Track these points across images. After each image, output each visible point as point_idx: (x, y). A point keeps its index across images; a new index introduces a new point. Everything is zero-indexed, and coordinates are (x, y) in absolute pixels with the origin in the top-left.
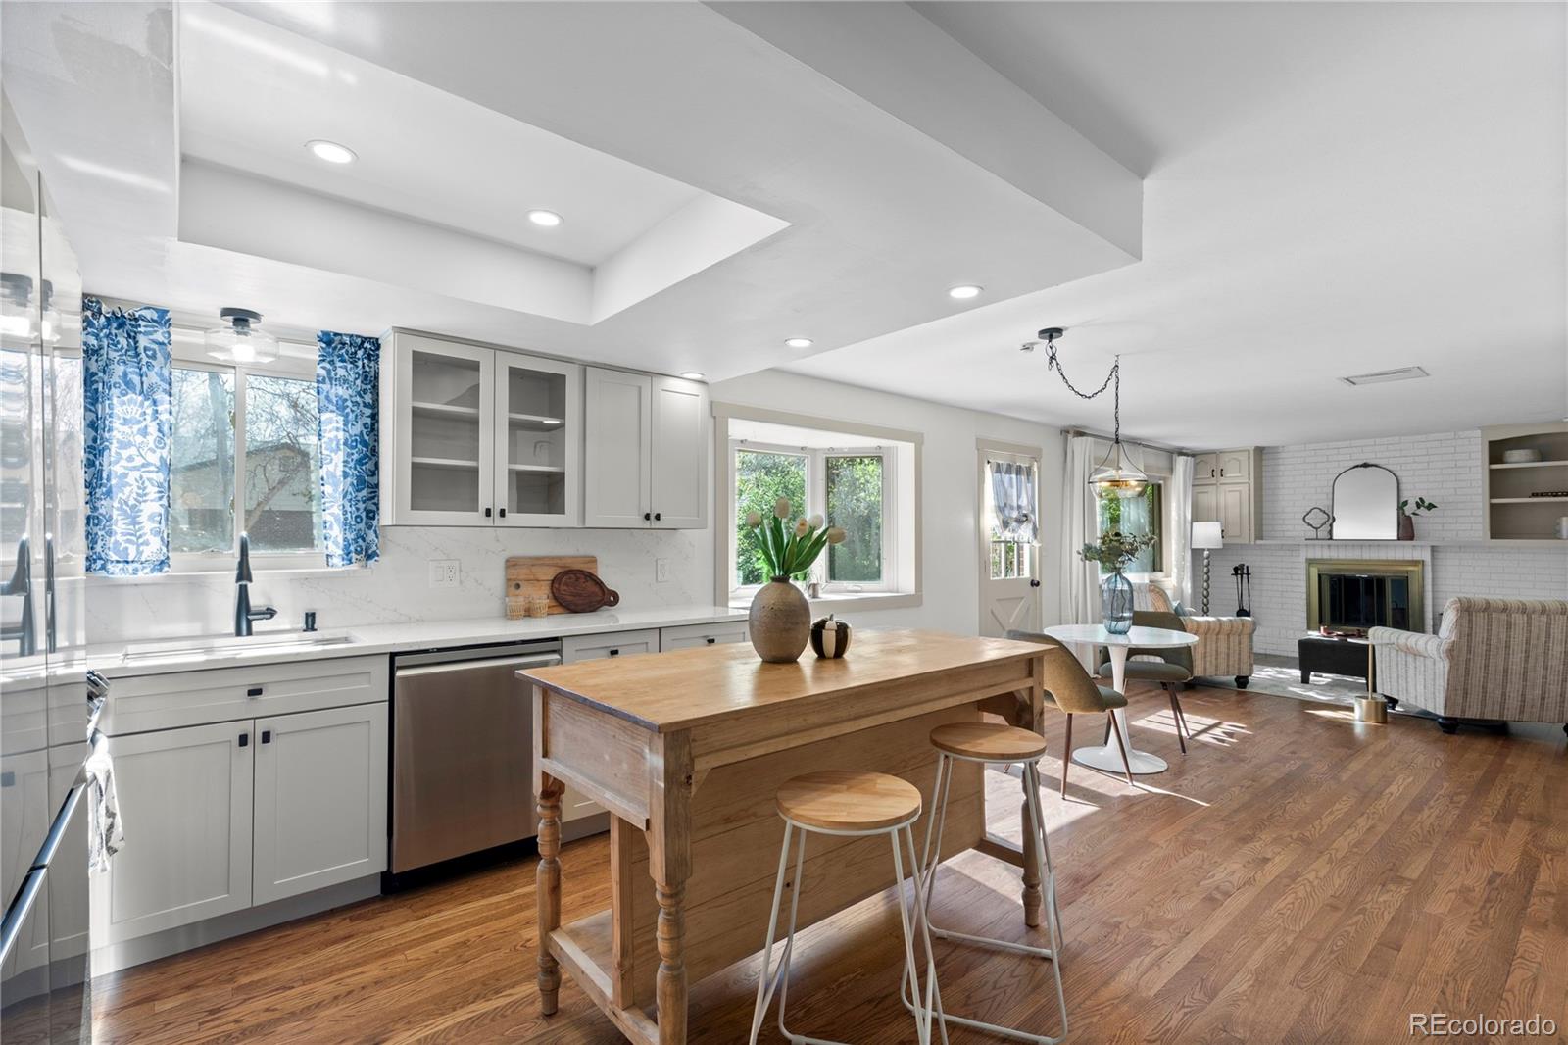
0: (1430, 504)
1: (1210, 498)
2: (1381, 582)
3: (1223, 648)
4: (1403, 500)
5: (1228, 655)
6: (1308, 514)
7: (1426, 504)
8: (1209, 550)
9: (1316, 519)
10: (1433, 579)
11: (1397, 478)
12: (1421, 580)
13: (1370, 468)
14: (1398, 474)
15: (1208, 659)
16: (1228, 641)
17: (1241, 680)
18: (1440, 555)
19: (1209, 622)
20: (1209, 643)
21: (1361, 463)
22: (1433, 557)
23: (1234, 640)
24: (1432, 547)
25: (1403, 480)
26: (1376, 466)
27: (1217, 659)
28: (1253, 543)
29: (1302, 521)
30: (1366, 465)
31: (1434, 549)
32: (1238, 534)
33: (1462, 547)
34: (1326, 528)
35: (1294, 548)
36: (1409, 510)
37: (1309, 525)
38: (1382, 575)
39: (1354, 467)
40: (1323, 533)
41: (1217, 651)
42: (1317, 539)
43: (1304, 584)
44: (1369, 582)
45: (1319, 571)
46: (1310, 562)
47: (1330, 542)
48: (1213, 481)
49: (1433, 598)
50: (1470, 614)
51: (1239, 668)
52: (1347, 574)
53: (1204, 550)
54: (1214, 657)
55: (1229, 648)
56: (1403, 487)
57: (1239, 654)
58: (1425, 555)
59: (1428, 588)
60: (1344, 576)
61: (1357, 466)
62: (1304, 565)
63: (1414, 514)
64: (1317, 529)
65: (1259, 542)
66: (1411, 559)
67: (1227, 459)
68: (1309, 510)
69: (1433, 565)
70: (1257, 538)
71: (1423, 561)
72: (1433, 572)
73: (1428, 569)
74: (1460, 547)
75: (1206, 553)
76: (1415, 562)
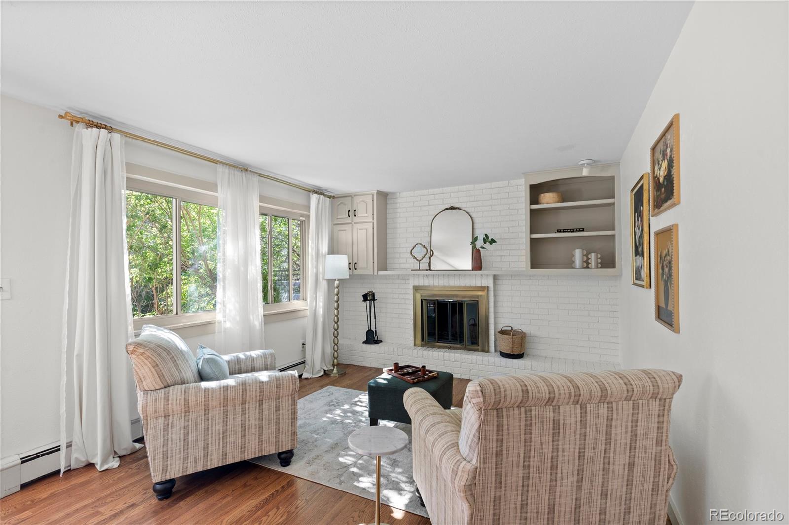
0: (492, 239)
1: (345, 236)
2: (461, 304)
3: (253, 420)
4: (476, 236)
5: (261, 428)
6: (413, 248)
7: (490, 239)
8: (339, 280)
9: (419, 252)
10: (495, 302)
11: (472, 218)
12: (486, 303)
13: (455, 210)
14: (473, 215)
15: (230, 439)
16: (261, 412)
17: (283, 456)
18: (499, 282)
19: (226, 388)
20: (230, 417)
21: (449, 206)
22: (494, 283)
23: (269, 407)
24: (494, 275)
25: (476, 221)
26: (459, 208)
27: (243, 436)
28: (376, 273)
29: (410, 254)
30: (452, 208)
31: (495, 277)
32: (366, 267)
33: (515, 275)
34: (426, 260)
35: (405, 278)
36: (480, 243)
37: (415, 258)
38: (461, 299)
39: (444, 210)
40: (424, 265)
41: (243, 426)
42: (419, 270)
43: (412, 307)
44: (453, 304)
45: (421, 296)
46: (416, 289)
47: (429, 272)
48: (349, 220)
49: (495, 318)
50: (500, 415)
51: (277, 442)
52: (440, 299)
53: (335, 280)
54: (239, 435)
55: (261, 419)
56: (476, 226)
57: (278, 423)
58: (489, 283)
59: (492, 310)
60: (437, 300)
61: (447, 209)
62: (411, 292)
63: (482, 248)
64: (419, 261)
65: (381, 273)
66: (480, 285)
67: (358, 202)
68: (413, 245)
69: (494, 290)
70: (379, 269)
71: (488, 287)
72: (495, 296)
73: (491, 293)
74: (512, 275)
75: (337, 283)
76: (483, 289)
